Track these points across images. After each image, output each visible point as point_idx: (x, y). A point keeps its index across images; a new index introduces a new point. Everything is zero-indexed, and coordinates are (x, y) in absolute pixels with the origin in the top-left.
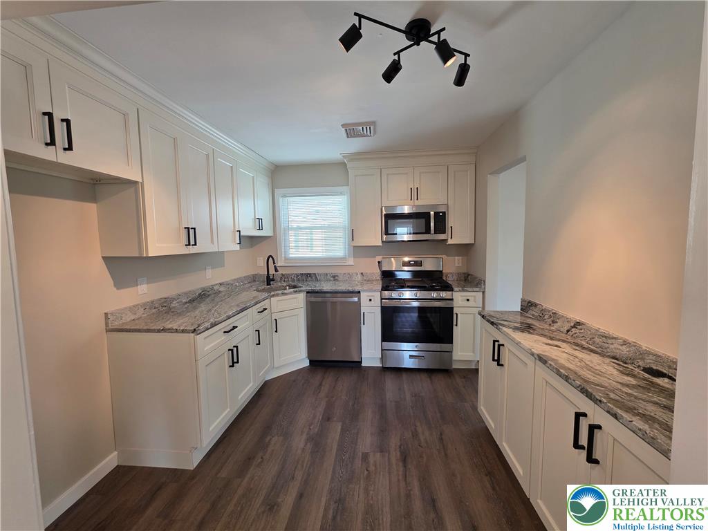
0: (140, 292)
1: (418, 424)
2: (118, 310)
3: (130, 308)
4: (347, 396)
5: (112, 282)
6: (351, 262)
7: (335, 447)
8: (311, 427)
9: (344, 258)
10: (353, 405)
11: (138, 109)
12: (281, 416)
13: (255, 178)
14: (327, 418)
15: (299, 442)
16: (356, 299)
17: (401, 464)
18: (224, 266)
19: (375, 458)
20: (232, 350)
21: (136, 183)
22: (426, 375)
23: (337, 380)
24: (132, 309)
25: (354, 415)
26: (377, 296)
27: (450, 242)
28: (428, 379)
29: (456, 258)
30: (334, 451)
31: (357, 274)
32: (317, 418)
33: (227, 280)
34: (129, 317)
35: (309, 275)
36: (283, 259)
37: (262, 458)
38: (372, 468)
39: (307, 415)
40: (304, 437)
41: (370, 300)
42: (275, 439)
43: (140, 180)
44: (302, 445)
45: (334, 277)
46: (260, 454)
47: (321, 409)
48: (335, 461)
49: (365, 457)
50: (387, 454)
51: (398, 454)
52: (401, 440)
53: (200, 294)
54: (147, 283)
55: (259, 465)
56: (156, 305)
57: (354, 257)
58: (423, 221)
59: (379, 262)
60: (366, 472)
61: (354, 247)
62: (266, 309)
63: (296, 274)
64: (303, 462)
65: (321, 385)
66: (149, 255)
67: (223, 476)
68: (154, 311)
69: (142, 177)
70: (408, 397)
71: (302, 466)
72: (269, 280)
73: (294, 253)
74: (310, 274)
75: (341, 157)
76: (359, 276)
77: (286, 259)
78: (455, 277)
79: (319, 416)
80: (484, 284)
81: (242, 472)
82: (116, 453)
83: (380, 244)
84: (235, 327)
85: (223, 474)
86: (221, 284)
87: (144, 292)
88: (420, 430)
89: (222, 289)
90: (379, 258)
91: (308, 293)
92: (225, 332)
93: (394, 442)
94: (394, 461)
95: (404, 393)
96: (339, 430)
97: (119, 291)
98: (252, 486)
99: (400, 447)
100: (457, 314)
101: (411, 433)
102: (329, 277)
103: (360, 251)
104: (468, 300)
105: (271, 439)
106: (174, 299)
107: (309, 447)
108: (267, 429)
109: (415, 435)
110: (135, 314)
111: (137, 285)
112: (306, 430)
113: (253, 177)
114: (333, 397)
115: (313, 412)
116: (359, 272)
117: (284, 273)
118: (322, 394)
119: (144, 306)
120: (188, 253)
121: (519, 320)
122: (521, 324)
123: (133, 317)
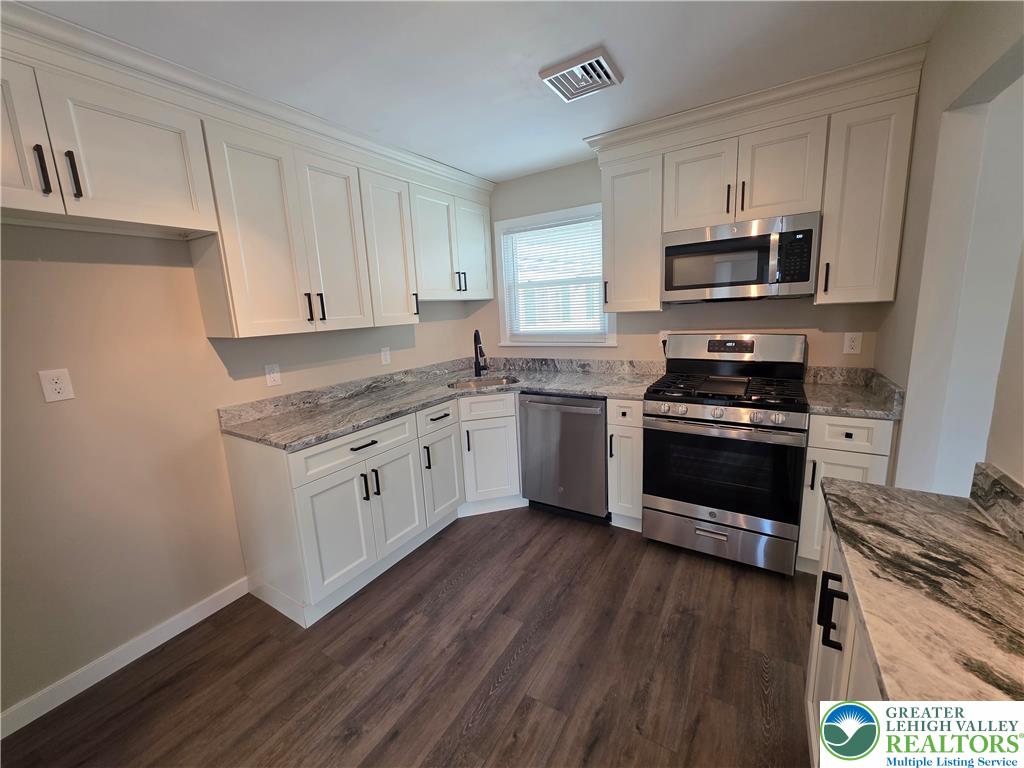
0: (269, 384)
1: (659, 677)
2: (235, 406)
3: (253, 403)
4: (556, 576)
5: (225, 371)
6: (612, 341)
7: (489, 665)
8: (474, 616)
9: (601, 334)
10: (558, 597)
11: (202, 121)
12: (445, 581)
13: (451, 207)
14: (505, 608)
15: (445, 636)
16: (598, 411)
18: (414, 346)
19: (541, 716)
20: (364, 476)
21: (213, 234)
22: (729, 572)
23: (556, 542)
24: (257, 406)
25: (548, 618)
26: (637, 409)
27: (821, 299)
28: (729, 584)
29: (848, 336)
30: (484, 674)
31: (623, 364)
32: (492, 602)
33: (419, 366)
34: (251, 416)
35: (543, 362)
36: (508, 335)
37: (385, 644)
38: (525, 735)
39: (480, 591)
40: (457, 629)
41: (624, 414)
42: (418, 618)
43: (216, 230)
44: (446, 641)
45: (583, 366)
46: (387, 636)
47: (504, 589)
48: (476, 692)
49: (525, 707)
51: (587, 726)
52: (606, 698)
53: (368, 387)
54: (281, 372)
55: (374, 655)
56: (295, 401)
57: (618, 333)
58: (753, 257)
59: (664, 342)
60: (510, 739)
61: (618, 313)
62: (448, 415)
63: (526, 360)
64: (431, 674)
65: (527, 544)
66: (241, 336)
67: (328, 654)
68: (292, 408)
69: (219, 225)
70: (669, 606)
71: (426, 680)
72: (479, 369)
73: (524, 327)
74: (545, 360)
75: (583, 146)
76: (626, 367)
77: (513, 336)
78: (839, 378)
79: (496, 600)
80: (902, 404)
81: (349, 657)
82: (245, 578)
83: (657, 307)
84: (374, 442)
85: (329, 652)
86: (406, 372)
87: (276, 382)
88: (656, 690)
89: (409, 379)
90: (663, 335)
91: (523, 392)
92: (352, 449)
93: (592, 696)
94: (570, 739)
95: (664, 599)
96: (512, 636)
97: (237, 382)
98: (348, 686)
99: (597, 714)
100: (815, 465)
101: (632, 692)
102: (575, 366)
103: (629, 321)
104: (849, 436)
105: (412, 616)
106: (323, 393)
107: (453, 650)
108: (417, 597)
109: (641, 699)
110: (261, 412)
111: (265, 374)
112: (465, 618)
113: (448, 207)
114: (534, 572)
115: (491, 589)
116: (626, 359)
117: (508, 357)
118: (521, 562)
119: (276, 402)
120: (314, 331)
121: (933, 533)
122: (930, 548)
123: (258, 416)
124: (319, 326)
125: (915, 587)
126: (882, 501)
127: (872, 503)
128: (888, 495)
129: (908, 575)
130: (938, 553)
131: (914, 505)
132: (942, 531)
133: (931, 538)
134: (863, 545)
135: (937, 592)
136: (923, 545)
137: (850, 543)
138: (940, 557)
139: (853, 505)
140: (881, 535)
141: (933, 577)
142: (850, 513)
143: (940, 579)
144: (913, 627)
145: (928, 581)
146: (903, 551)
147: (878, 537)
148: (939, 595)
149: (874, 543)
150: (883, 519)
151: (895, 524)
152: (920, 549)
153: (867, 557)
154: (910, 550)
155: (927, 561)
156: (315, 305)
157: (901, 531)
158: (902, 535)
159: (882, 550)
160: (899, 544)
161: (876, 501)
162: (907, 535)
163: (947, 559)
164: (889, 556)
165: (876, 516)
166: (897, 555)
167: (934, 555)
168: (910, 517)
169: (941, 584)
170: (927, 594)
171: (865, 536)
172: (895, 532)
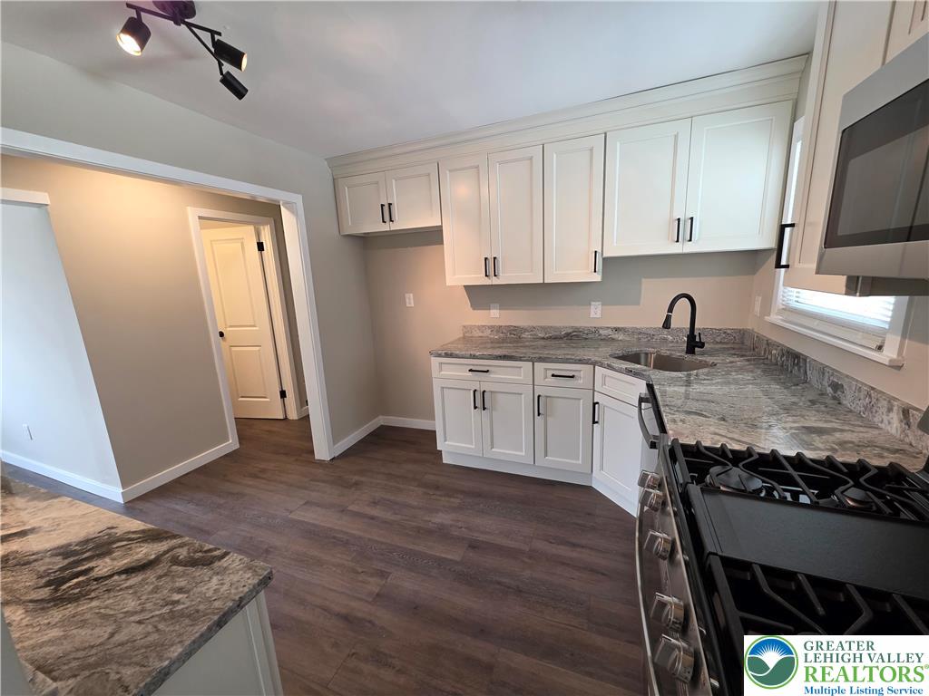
0: (492, 316)
2: (470, 325)
3: (479, 326)
12: (496, 503)
13: (682, 134)
14: (475, 546)
15: (442, 518)
17: (344, 611)
19: (374, 585)
24: (481, 328)
35: (796, 360)
36: (779, 307)
37: (433, 494)
38: (361, 578)
39: (491, 526)
40: (449, 523)
42: (457, 501)
43: (440, 224)
44: (438, 521)
46: (439, 493)
47: (498, 540)
48: (395, 546)
49: (383, 574)
50: (371, 600)
51: (360, 615)
52: (382, 628)
54: (500, 309)
56: (504, 331)
60: (360, 570)
63: (782, 350)
64: (411, 521)
68: (501, 335)
69: (442, 221)
71: (407, 521)
72: (691, 343)
79: (483, 537)
84: (487, 371)
87: (496, 316)
88: (387, 674)
92: (471, 369)
93: (384, 616)
94: (354, 604)
96: (445, 556)
99: (370, 622)
101: (386, 651)
102: (826, 382)
107: (430, 526)
110: (483, 332)
111: (490, 310)
112: (460, 524)
113: (676, 136)
119: (492, 328)
121: (94, 603)
122: (88, 582)
123: (481, 334)
124: (495, 281)
125: (81, 542)
126: (176, 597)
127: (181, 583)
128: (182, 614)
129: (91, 545)
130: (78, 584)
131: (140, 628)
132: (88, 616)
133: (93, 595)
134: (140, 538)
135: (64, 551)
136: (96, 579)
137: (149, 530)
138: (75, 581)
139: (193, 563)
140: (135, 558)
141: (72, 559)
142: (183, 553)
143: (66, 562)
144: (69, 523)
145: (75, 553)
146: (107, 560)
147: (137, 554)
148: (62, 550)
149: (133, 546)
150: (151, 575)
151: (135, 579)
152: (95, 574)
153: (129, 532)
154: (103, 566)
155: (84, 568)
156: (491, 266)
157: (123, 577)
158: (120, 573)
159: (123, 546)
160: (115, 563)
161: (180, 590)
162: (116, 577)
163: (68, 585)
164: (115, 546)
165: (160, 572)
166: (109, 553)
167: (81, 579)
168: (131, 604)
169: (64, 559)
170: (70, 545)
171: (146, 545)
172: (129, 571)
